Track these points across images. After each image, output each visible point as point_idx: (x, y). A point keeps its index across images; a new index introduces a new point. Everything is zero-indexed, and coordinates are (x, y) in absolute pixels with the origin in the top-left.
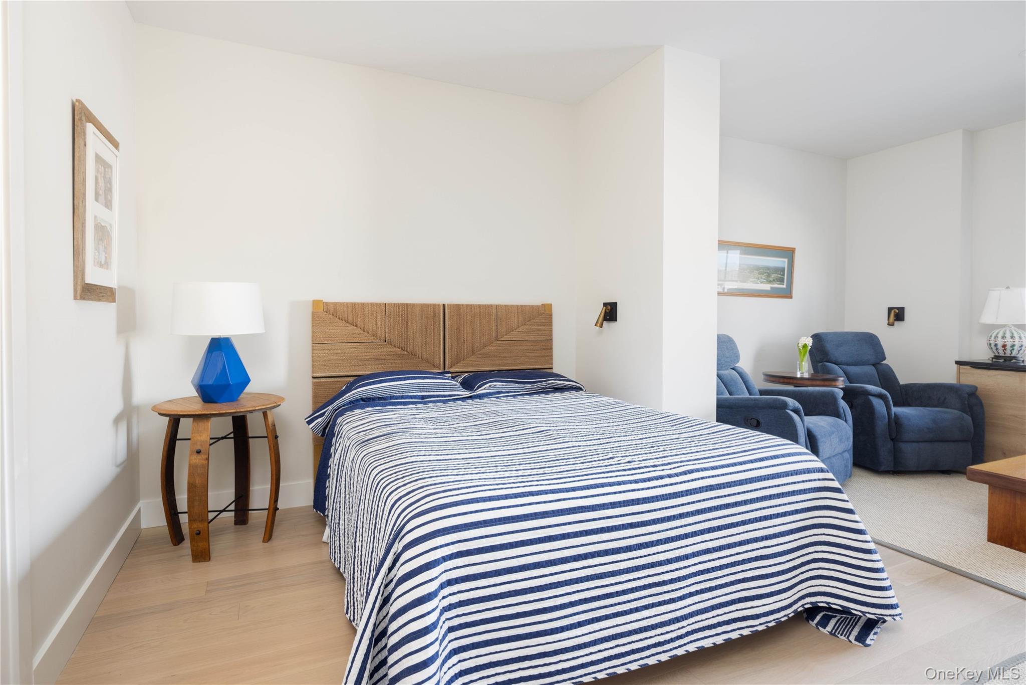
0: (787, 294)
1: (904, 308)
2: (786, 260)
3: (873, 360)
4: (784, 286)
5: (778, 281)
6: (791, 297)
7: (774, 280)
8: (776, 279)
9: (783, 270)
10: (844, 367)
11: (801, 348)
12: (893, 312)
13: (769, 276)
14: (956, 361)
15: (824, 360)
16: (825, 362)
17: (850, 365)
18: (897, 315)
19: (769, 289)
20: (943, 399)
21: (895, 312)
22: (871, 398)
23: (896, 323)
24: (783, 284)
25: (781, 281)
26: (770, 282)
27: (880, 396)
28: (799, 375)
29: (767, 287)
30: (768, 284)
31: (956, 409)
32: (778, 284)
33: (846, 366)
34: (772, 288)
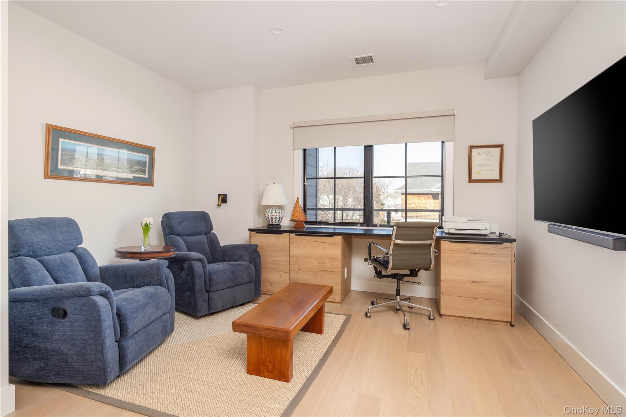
0: (149, 182)
1: (226, 194)
2: (147, 156)
3: (204, 231)
4: (146, 176)
5: (140, 172)
6: (153, 185)
7: (136, 171)
8: (139, 170)
9: (145, 163)
10: (185, 237)
11: (144, 227)
12: (221, 197)
13: (131, 167)
14: (249, 229)
15: (171, 234)
16: (171, 235)
17: (189, 236)
18: (223, 199)
19: (132, 177)
20: (241, 254)
21: (222, 197)
22: (193, 262)
23: (222, 204)
24: (146, 175)
25: (144, 172)
26: (132, 172)
27: (200, 260)
28: (143, 250)
29: (130, 176)
30: (131, 173)
31: (247, 262)
32: (140, 174)
33: (186, 237)
34: (134, 177)
